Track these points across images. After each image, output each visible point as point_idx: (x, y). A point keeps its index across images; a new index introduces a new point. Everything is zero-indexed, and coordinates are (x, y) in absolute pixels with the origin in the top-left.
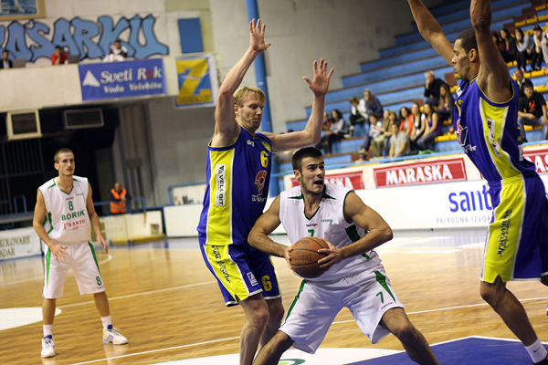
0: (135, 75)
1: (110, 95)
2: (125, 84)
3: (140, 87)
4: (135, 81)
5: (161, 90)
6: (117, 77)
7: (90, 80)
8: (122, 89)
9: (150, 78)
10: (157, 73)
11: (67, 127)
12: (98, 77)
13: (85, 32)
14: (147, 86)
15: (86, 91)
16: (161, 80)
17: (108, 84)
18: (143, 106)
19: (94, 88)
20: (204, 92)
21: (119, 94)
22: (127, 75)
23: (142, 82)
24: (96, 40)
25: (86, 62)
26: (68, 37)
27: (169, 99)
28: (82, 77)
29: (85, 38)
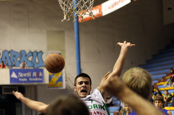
0: (32, 74)
1: (21, 82)
2: (28, 78)
3: (34, 79)
4: (32, 77)
5: (42, 81)
6: (25, 75)
7: (14, 75)
8: (26, 80)
9: (38, 76)
10: (40, 74)
11: (3, 93)
12: (17, 74)
13: (14, 56)
14: (36, 79)
15: (12, 79)
16: (42, 77)
17: (21, 78)
18: (35, 87)
19: (15, 79)
20: (59, 83)
21: (25, 82)
22: (29, 74)
23: (35, 77)
24: (19, 59)
25: (14, 68)
26: (8, 58)
27: (45, 85)
28: (11, 74)
29: (15, 59)
